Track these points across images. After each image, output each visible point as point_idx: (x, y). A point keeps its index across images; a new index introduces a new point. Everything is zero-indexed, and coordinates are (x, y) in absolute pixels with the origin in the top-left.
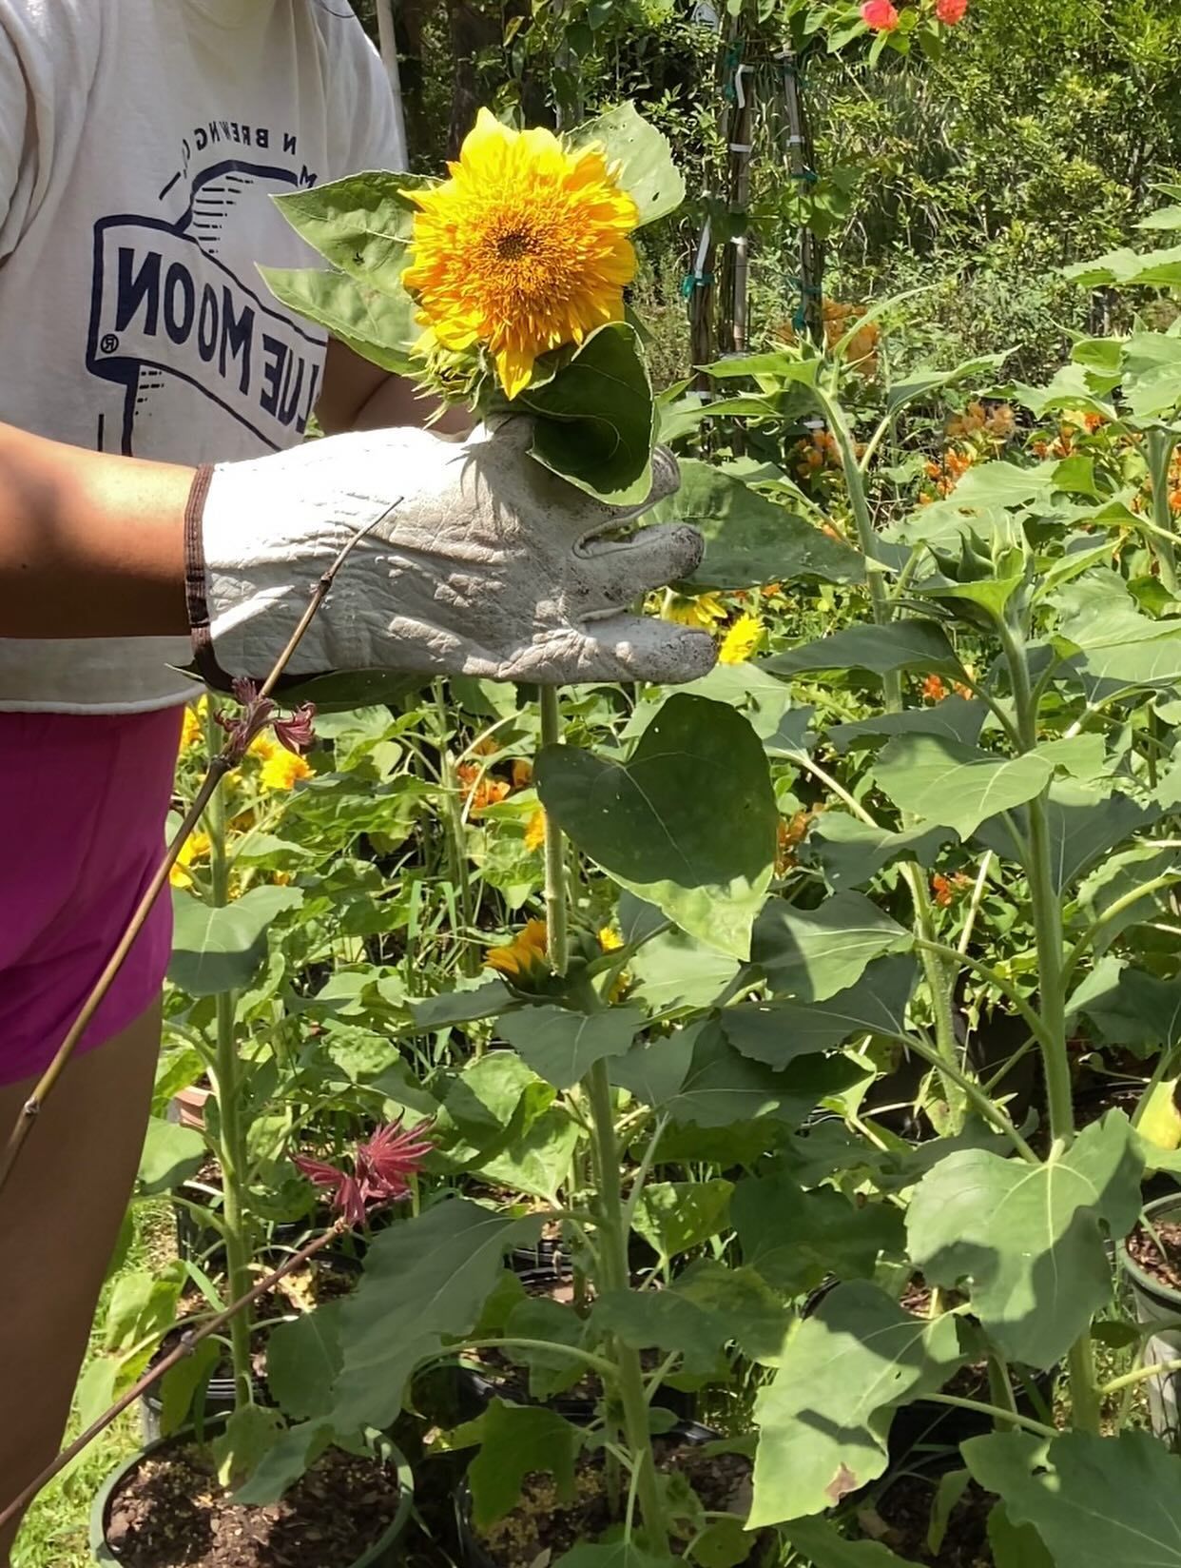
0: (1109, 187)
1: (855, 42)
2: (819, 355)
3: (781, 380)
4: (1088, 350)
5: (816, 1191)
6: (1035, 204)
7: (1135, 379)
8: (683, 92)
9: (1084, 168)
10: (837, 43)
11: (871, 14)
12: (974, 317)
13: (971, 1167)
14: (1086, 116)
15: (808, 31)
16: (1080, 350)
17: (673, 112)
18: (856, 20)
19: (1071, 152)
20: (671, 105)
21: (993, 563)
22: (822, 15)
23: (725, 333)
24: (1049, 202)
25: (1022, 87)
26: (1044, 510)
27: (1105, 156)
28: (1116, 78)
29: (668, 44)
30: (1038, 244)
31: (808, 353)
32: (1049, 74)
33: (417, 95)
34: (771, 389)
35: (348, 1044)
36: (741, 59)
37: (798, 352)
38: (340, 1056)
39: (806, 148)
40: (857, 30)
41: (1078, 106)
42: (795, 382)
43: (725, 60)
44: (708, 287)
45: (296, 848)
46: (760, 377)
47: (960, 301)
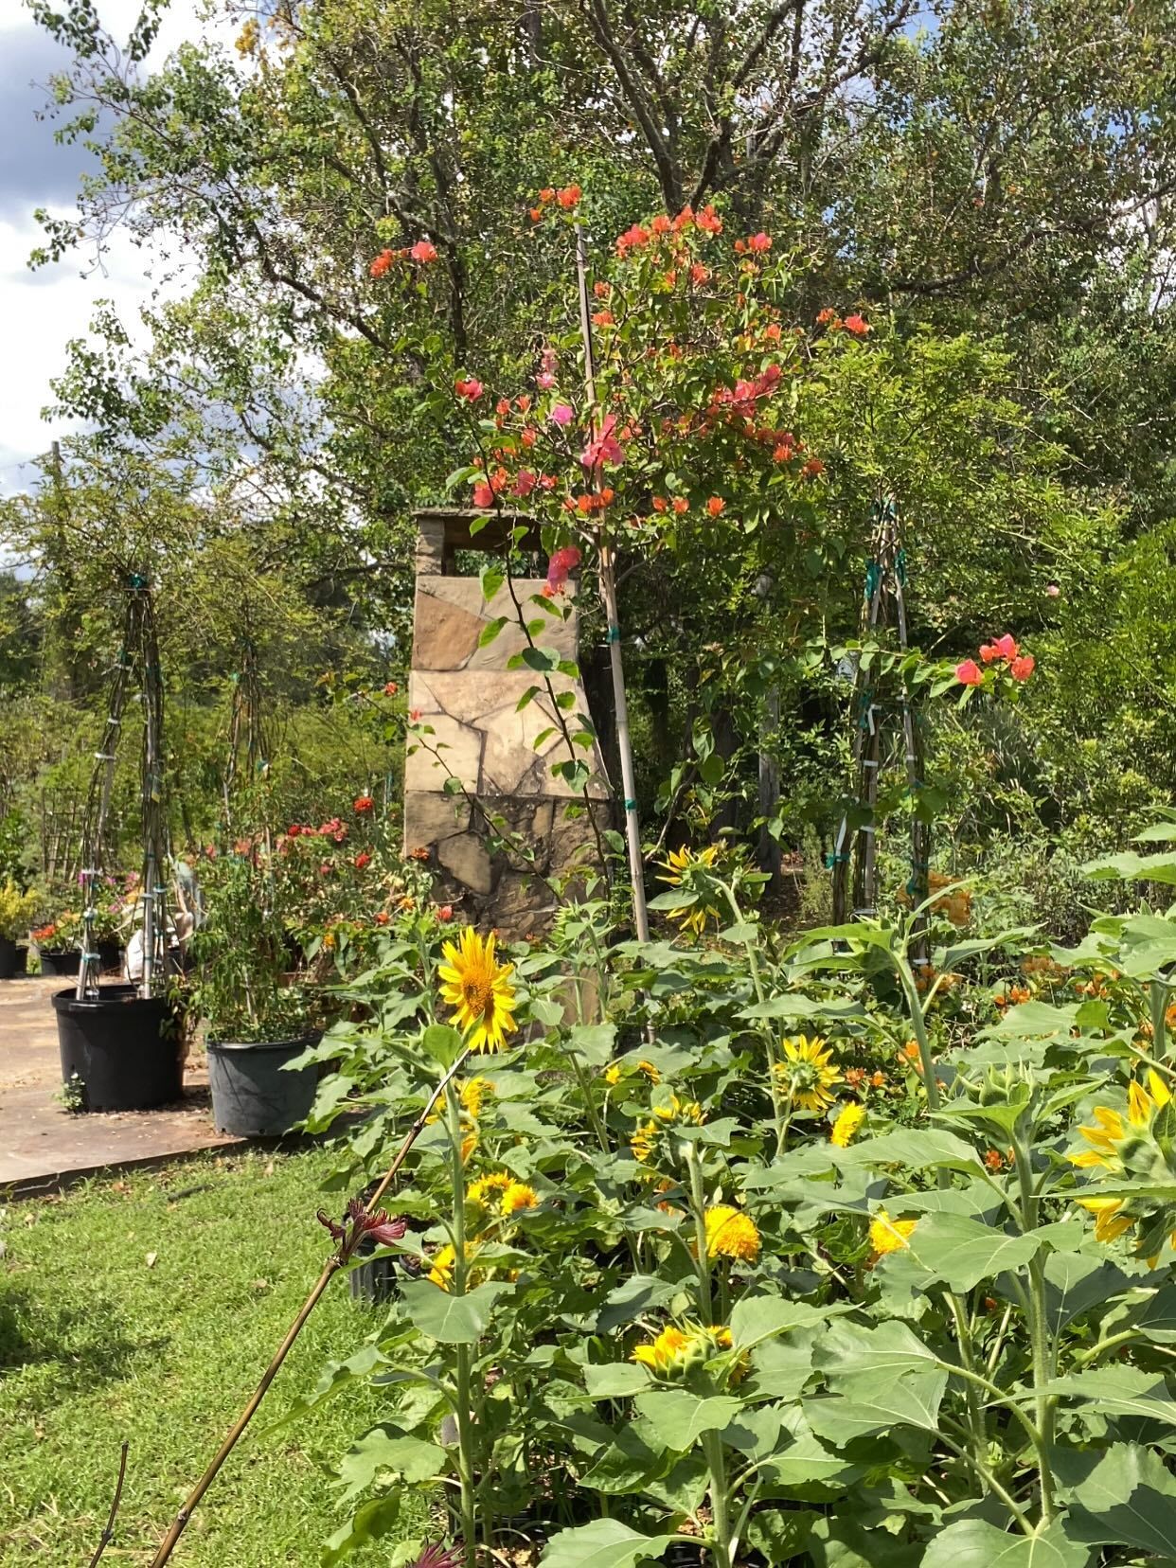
0: (1154, 792)
1: (952, 689)
2: (895, 926)
3: (865, 944)
4: (1106, 925)
5: (875, 1530)
6: (1098, 802)
7: (1130, 949)
8: (827, 726)
9: (1133, 778)
10: (937, 691)
11: (962, 673)
12: (1050, 883)
13: (972, 1533)
14: (1137, 740)
15: (916, 680)
16: (1099, 924)
17: (819, 740)
18: (951, 676)
19: (1127, 765)
20: (818, 735)
21: (1007, 1091)
22: (928, 671)
23: (859, 894)
24: (1107, 803)
25: (1091, 718)
26: (1064, 1041)
27: (1151, 767)
28: (1161, 712)
29: (816, 691)
30: (1099, 832)
31: (885, 925)
32: (1112, 709)
33: (664, 718)
34: (859, 950)
35: (557, 1393)
36: (872, 700)
37: (877, 924)
38: (551, 1402)
39: (919, 765)
40: (954, 681)
41: (1131, 732)
42: (875, 946)
43: (858, 703)
44: (845, 862)
45: (523, 1253)
46: (851, 940)
47: (1040, 872)
